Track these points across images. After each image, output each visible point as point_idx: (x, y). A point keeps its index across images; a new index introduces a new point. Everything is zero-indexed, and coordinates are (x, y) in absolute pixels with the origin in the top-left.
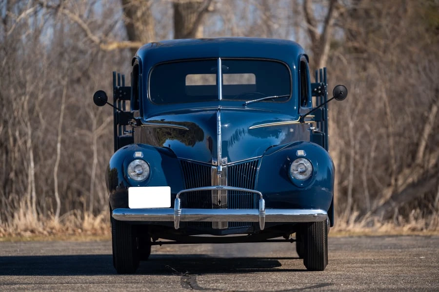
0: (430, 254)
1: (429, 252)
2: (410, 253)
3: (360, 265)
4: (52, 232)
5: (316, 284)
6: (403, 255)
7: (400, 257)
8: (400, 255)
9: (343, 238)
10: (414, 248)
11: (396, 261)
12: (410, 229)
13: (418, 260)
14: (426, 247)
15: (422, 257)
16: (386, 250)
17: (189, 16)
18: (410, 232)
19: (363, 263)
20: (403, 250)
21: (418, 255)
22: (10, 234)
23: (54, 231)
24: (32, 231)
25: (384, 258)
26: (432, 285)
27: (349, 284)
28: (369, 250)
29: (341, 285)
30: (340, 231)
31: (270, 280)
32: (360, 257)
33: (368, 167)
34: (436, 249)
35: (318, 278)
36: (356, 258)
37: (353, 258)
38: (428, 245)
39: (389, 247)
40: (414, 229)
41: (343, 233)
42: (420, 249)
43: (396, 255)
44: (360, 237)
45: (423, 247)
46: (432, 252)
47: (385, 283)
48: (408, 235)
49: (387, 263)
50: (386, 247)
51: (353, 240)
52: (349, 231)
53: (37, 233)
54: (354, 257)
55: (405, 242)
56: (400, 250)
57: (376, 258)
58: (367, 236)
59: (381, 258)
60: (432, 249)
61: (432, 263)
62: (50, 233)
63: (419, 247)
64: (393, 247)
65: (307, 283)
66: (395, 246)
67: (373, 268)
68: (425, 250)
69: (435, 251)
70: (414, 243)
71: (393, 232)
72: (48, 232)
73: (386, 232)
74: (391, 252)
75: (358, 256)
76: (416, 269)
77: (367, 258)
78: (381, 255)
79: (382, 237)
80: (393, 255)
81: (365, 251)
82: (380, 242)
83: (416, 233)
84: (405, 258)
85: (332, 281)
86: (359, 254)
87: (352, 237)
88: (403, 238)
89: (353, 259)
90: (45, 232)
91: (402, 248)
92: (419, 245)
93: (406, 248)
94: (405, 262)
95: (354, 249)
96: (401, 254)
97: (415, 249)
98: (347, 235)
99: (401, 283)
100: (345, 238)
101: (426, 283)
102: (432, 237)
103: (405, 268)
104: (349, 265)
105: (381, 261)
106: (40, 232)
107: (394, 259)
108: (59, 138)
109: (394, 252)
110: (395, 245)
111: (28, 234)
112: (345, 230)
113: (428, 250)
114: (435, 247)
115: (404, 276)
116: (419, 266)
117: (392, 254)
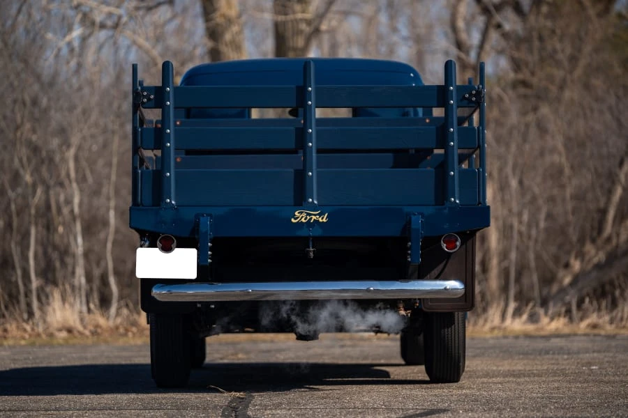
0: (608, 362)
1: (606, 359)
2: (579, 361)
3: (502, 379)
4: (96, 332)
5: (422, 411)
6: (568, 364)
7: (563, 367)
8: (563, 364)
9: (493, 338)
10: (587, 352)
11: (555, 373)
12: (588, 325)
13: (587, 372)
14: (604, 352)
15: (594, 367)
16: (547, 356)
17: (295, 38)
18: (588, 331)
19: (507, 376)
20: (570, 356)
21: (589, 364)
22: (39, 335)
23: (99, 330)
24: (70, 331)
25: (539, 367)
26: (595, 412)
27: (472, 411)
28: (521, 356)
29: (459, 413)
30: (493, 329)
31: (358, 404)
32: (506, 366)
33: (536, 241)
34: (617, 355)
35: (431, 401)
36: (500, 368)
37: (495, 368)
38: (608, 349)
39: (551, 352)
40: (595, 326)
41: (496, 332)
42: (595, 355)
43: (558, 364)
44: (517, 337)
45: (599, 352)
46: (611, 359)
47: (526, 409)
48: (585, 335)
49: (542, 376)
50: (547, 353)
51: (505, 341)
52: (505, 328)
53: (75, 332)
54: (498, 366)
55: (576, 344)
56: (566, 357)
57: (528, 368)
58: (528, 336)
59: (534, 368)
60: (611, 354)
61: (605, 376)
62: (94, 333)
63: (594, 352)
64: (556, 352)
65: (410, 409)
66: (560, 351)
67: (518, 384)
68: (601, 356)
69: (615, 357)
70: (590, 345)
71: (567, 330)
72: (91, 331)
73: (557, 329)
74: (552, 359)
75: (502, 366)
76: (580, 386)
77: (514, 368)
78: (536, 364)
79: (547, 337)
80: (553, 364)
81: (516, 358)
82: (541, 344)
83: (596, 331)
84: (569, 369)
85: (449, 405)
86: (506, 362)
87: (505, 337)
88: (577, 338)
89: (494, 371)
90: (87, 332)
91: (569, 354)
92: (596, 348)
93: (575, 353)
94: (566, 375)
95: (501, 354)
96: (565, 362)
97: (588, 355)
98: (500, 334)
99: (550, 409)
100: (497, 338)
101: (589, 409)
102: (618, 337)
103: (565, 384)
104: (485, 380)
105: (532, 373)
106: (79, 332)
107: (552, 370)
108: (112, 204)
109: (557, 359)
110: (561, 348)
111: (64, 334)
112: (499, 328)
113: (605, 357)
114: (617, 352)
115: (559, 398)
116: (586, 381)
117: (553, 362)
